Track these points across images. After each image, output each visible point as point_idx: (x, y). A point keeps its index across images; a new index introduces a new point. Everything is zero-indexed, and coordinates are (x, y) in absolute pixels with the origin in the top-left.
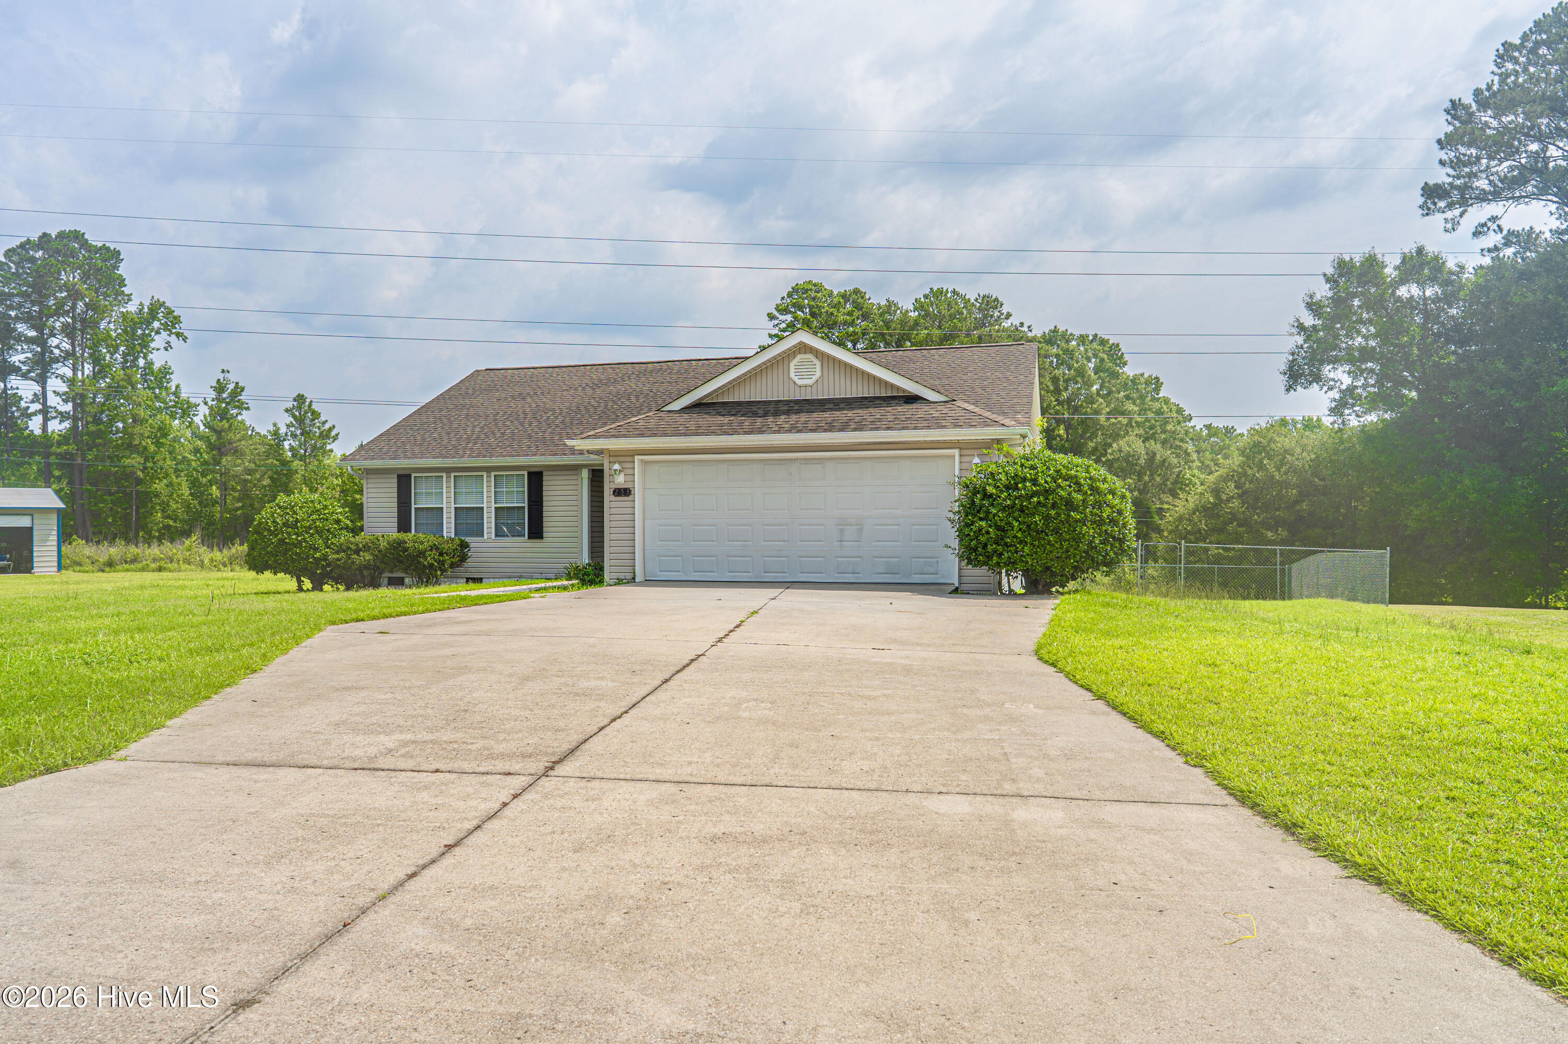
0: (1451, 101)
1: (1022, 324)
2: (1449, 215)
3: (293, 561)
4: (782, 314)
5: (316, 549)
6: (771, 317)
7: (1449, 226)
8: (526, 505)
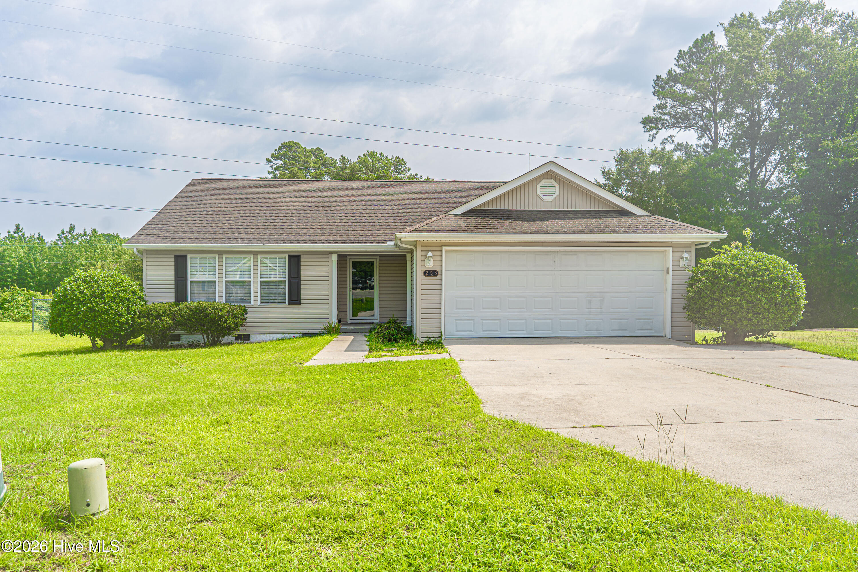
0: (657, 76)
1: (417, 175)
2: (651, 133)
3: (101, 325)
4: (275, 160)
5: (121, 315)
6: (268, 161)
7: (651, 138)
8: (287, 280)
